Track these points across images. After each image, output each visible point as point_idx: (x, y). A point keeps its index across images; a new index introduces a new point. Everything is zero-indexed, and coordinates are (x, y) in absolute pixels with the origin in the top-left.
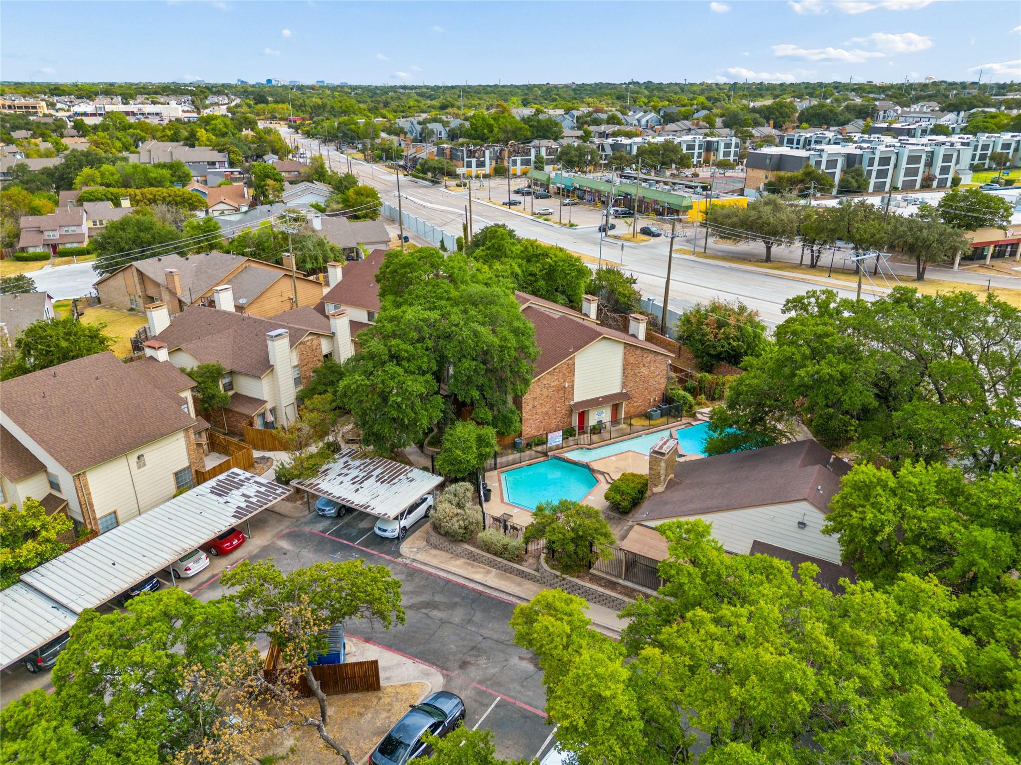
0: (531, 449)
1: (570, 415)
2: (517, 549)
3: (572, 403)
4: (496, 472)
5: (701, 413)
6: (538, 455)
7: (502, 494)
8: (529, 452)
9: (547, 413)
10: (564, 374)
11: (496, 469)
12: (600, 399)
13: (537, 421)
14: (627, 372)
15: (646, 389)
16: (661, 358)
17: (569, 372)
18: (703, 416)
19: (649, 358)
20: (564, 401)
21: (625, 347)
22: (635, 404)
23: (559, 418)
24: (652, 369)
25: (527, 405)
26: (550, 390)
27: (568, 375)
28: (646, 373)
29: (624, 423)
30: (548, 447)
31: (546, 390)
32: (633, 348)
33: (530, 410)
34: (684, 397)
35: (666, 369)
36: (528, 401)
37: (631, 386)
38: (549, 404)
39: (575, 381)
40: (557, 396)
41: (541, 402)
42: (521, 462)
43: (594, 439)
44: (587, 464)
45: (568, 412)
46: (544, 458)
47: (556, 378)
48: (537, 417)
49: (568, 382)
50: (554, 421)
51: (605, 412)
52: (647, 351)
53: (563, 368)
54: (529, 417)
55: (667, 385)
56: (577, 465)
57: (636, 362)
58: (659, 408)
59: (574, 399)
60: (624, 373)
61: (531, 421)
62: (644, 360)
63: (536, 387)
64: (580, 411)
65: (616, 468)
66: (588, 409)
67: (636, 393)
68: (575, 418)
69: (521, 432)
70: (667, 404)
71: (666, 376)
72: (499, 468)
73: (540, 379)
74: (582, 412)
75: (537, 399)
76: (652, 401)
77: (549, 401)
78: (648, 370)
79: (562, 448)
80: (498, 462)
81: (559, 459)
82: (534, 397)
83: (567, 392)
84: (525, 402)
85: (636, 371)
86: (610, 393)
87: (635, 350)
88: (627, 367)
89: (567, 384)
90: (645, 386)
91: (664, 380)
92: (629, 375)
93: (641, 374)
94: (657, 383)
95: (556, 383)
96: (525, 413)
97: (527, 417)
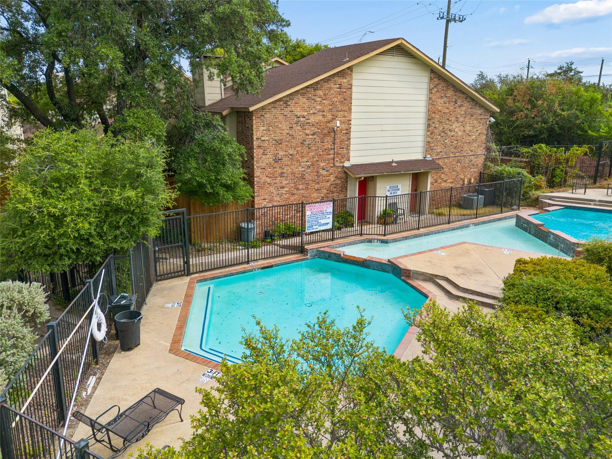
0: (271, 243)
1: (344, 188)
3: (347, 164)
4: (187, 279)
5: (550, 198)
6: (285, 251)
7: (181, 326)
8: (268, 248)
9: (303, 177)
10: (333, 104)
11: (189, 274)
12: (394, 164)
13: (283, 191)
14: (434, 125)
15: (458, 161)
16: (480, 112)
17: (341, 102)
18: (554, 200)
19: (463, 109)
20: (334, 159)
21: (431, 79)
22: (443, 184)
23: (325, 191)
24: (468, 128)
25: (264, 154)
26: (308, 132)
27: (340, 107)
28: (460, 133)
29: (429, 213)
30: (306, 238)
31: (299, 128)
32: (443, 84)
33: (270, 165)
34: (519, 174)
35: (485, 132)
36: (266, 145)
37: (439, 150)
38: (305, 160)
39: (352, 122)
40: (320, 145)
41: (291, 152)
42: (248, 262)
43: (389, 228)
44: (389, 261)
45: (339, 182)
46: (296, 256)
47: (318, 107)
48: (285, 182)
49: (341, 122)
50: (315, 195)
51: (400, 187)
52: (462, 95)
53: (332, 92)
54: (268, 180)
55: (486, 160)
56: (368, 267)
57: (447, 111)
58: (479, 192)
59: (351, 159)
60: (429, 126)
61: (272, 189)
62: (458, 110)
63: (281, 117)
64: (363, 176)
65: (456, 267)
66: (373, 178)
67: (445, 164)
68: (353, 191)
69: (253, 206)
70: (491, 186)
71: (484, 146)
72: (196, 273)
73: (289, 103)
74: (365, 178)
75: (284, 145)
76: (466, 182)
77: (305, 152)
78: (462, 128)
79: (333, 239)
80: (193, 261)
81: (329, 257)
82: (276, 138)
83: (338, 141)
84: (259, 147)
85: (446, 127)
86: (408, 159)
87: (445, 88)
88: (433, 115)
89: (338, 125)
90: (457, 154)
91: (481, 151)
92: (436, 131)
93: (453, 133)
94: (472, 153)
95: (319, 118)
96: (260, 170)
97: (264, 179)
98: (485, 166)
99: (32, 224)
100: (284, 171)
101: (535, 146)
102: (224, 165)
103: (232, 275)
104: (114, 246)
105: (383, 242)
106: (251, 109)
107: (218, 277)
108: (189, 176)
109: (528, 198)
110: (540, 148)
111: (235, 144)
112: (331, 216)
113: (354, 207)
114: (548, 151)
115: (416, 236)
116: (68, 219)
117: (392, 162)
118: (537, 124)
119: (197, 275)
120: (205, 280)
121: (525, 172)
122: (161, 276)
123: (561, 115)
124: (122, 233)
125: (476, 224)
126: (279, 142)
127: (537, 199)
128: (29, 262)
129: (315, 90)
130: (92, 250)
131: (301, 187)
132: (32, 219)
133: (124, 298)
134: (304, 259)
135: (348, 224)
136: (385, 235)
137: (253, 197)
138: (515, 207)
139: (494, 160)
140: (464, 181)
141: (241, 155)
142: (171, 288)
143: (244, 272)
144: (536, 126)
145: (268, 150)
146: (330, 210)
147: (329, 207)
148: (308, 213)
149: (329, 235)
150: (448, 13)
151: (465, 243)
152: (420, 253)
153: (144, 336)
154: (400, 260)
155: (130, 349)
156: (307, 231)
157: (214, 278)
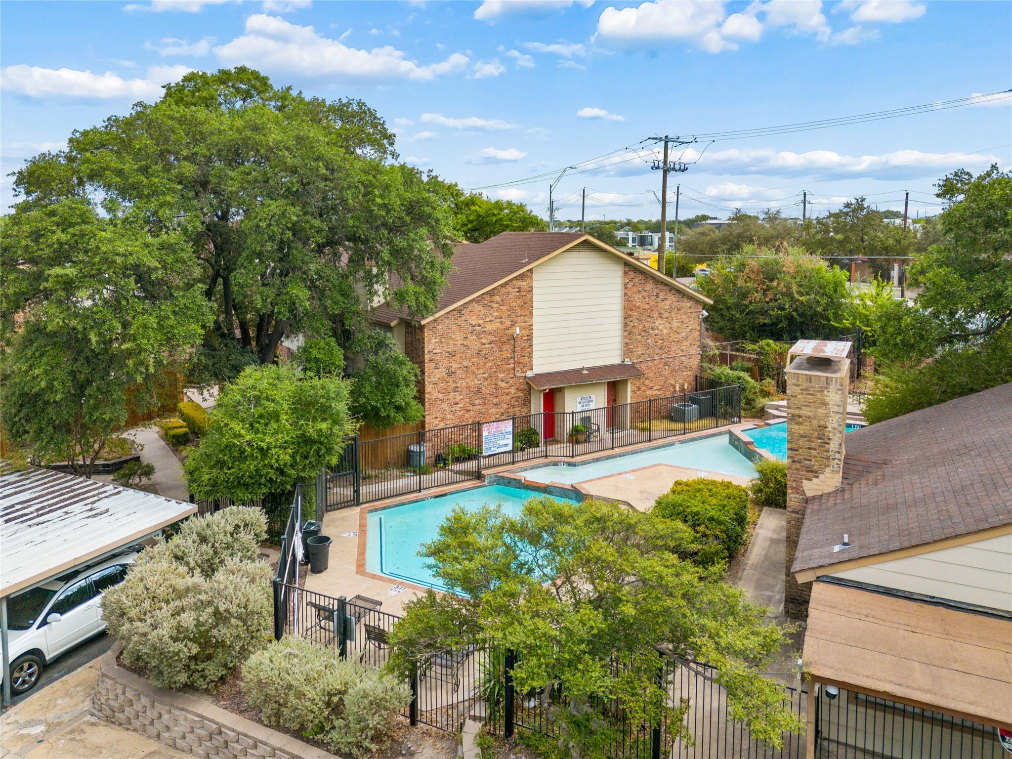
0: (444, 468)
1: (527, 402)
2: (377, 705)
3: (529, 374)
4: (357, 510)
5: (777, 408)
6: (461, 477)
7: (362, 553)
8: (439, 475)
9: (479, 391)
10: (511, 309)
11: (358, 504)
12: (585, 372)
13: (457, 407)
14: (632, 324)
15: (666, 364)
16: (689, 305)
17: (521, 307)
18: (781, 411)
19: (668, 302)
20: (514, 369)
21: (625, 273)
22: (648, 392)
23: (505, 406)
24: (675, 324)
25: (436, 368)
26: (484, 341)
27: (519, 312)
28: (665, 331)
29: (631, 428)
30: (483, 462)
31: (474, 337)
32: (640, 277)
33: (442, 380)
34: (739, 378)
35: (699, 328)
36: (438, 358)
37: (640, 353)
38: (482, 371)
39: (534, 327)
40: (498, 354)
41: (465, 364)
42: (420, 491)
43: (579, 448)
44: (572, 486)
45: (521, 394)
46: (473, 482)
47: (495, 314)
48: (459, 398)
49: (522, 328)
50: (493, 410)
51: (593, 397)
52: (664, 288)
53: (510, 296)
54: (441, 396)
55: (702, 361)
56: (550, 493)
57: (647, 307)
58: (694, 401)
59: (534, 367)
60: (626, 325)
61: (444, 406)
62: (661, 305)
63: (454, 328)
64: (547, 388)
65: (641, 492)
66: (561, 390)
67: (649, 368)
68: (537, 406)
69: (423, 427)
70: (708, 393)
71: (698, 343)
72: (366, 502)
73: (463, 312)
74: (551, 390)
75: (458, 356)
76: (677, 389)
77: (482, 363)
78: (668, 325)
79: (513, 463)
80: (363, 490)
81: (509, 483)
82: (449, 350)
83: (518, 349)
84: (431, 360)
85: (647, 325)
86: (602, 364)
87: (643, 282)
88: (631, 313)
89: (518, 332)
90: (663, 356)
91: (695, 351)
92: (635, 330)
93: (656, 332)
94: (684, 354)
95: (496, 325)
96: (431, 386)
97: (436, 395)
98: (701, 368)
99: (242, 456)
100: (459, 385)
101: (763, 343)
102: (398, 386)
103: (403, 504)
104: (302, 474)
105: (570, 464)
106: (423, 322)
107: (389, 507)
108: (364, 400)
109: (754, 408)
110: (768, 345)
111: (409, 364)
112: (511, 436)
113: (539, 425)
114: (778, 348)
115: (608, 458)
116: (273, 451)
117: (583, 369)
118: (773, 310)
119: (367, 505)
120: (376, 510)
121: (746, 376)
122: (331, 506)
123: (798, 300)
124: (311, 462)
125: (682, 442)
126: (452, 354)
127: (762, 409)
128: (233, 491)
129: (491, 296)
130: (284, 479)
131: (477, 402)
132: (242, 452)
133: (312, 524)
134: (481, 487)
135: (534, 444)
136: (572, 457)
137: (424, 417)
138: (736, 419)
139: (712, 360)
140: (674, 387)
141: (416, 375)
142: (343, 519)
143: (416, 501)
144: (771, 312)
145: (440, 364)
146: (510, 429)
147: (508, 426)
148: (485, 434)
149: (509, 458)
150: (665, 162)
151: (660, 465)
152: (607, 477)
153: (331, 562)
154: (583, 485)
155: (320, 572)
156: (484, 454)
157: (384, 508)
